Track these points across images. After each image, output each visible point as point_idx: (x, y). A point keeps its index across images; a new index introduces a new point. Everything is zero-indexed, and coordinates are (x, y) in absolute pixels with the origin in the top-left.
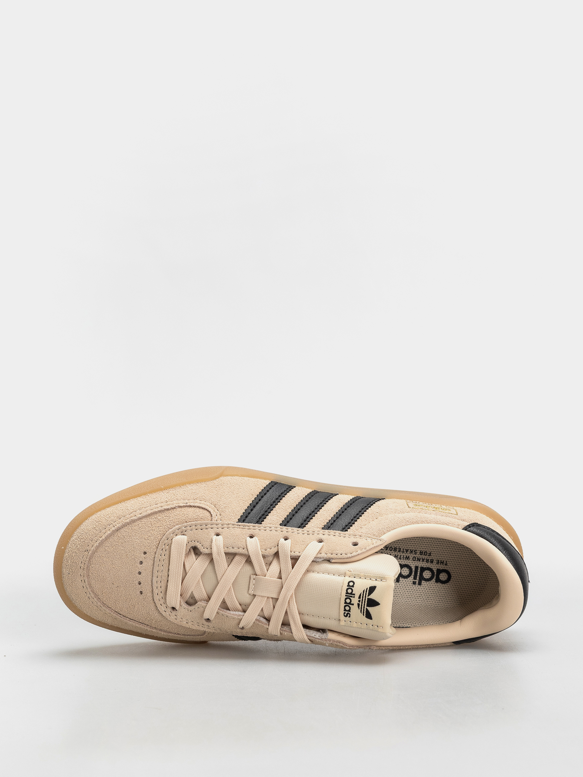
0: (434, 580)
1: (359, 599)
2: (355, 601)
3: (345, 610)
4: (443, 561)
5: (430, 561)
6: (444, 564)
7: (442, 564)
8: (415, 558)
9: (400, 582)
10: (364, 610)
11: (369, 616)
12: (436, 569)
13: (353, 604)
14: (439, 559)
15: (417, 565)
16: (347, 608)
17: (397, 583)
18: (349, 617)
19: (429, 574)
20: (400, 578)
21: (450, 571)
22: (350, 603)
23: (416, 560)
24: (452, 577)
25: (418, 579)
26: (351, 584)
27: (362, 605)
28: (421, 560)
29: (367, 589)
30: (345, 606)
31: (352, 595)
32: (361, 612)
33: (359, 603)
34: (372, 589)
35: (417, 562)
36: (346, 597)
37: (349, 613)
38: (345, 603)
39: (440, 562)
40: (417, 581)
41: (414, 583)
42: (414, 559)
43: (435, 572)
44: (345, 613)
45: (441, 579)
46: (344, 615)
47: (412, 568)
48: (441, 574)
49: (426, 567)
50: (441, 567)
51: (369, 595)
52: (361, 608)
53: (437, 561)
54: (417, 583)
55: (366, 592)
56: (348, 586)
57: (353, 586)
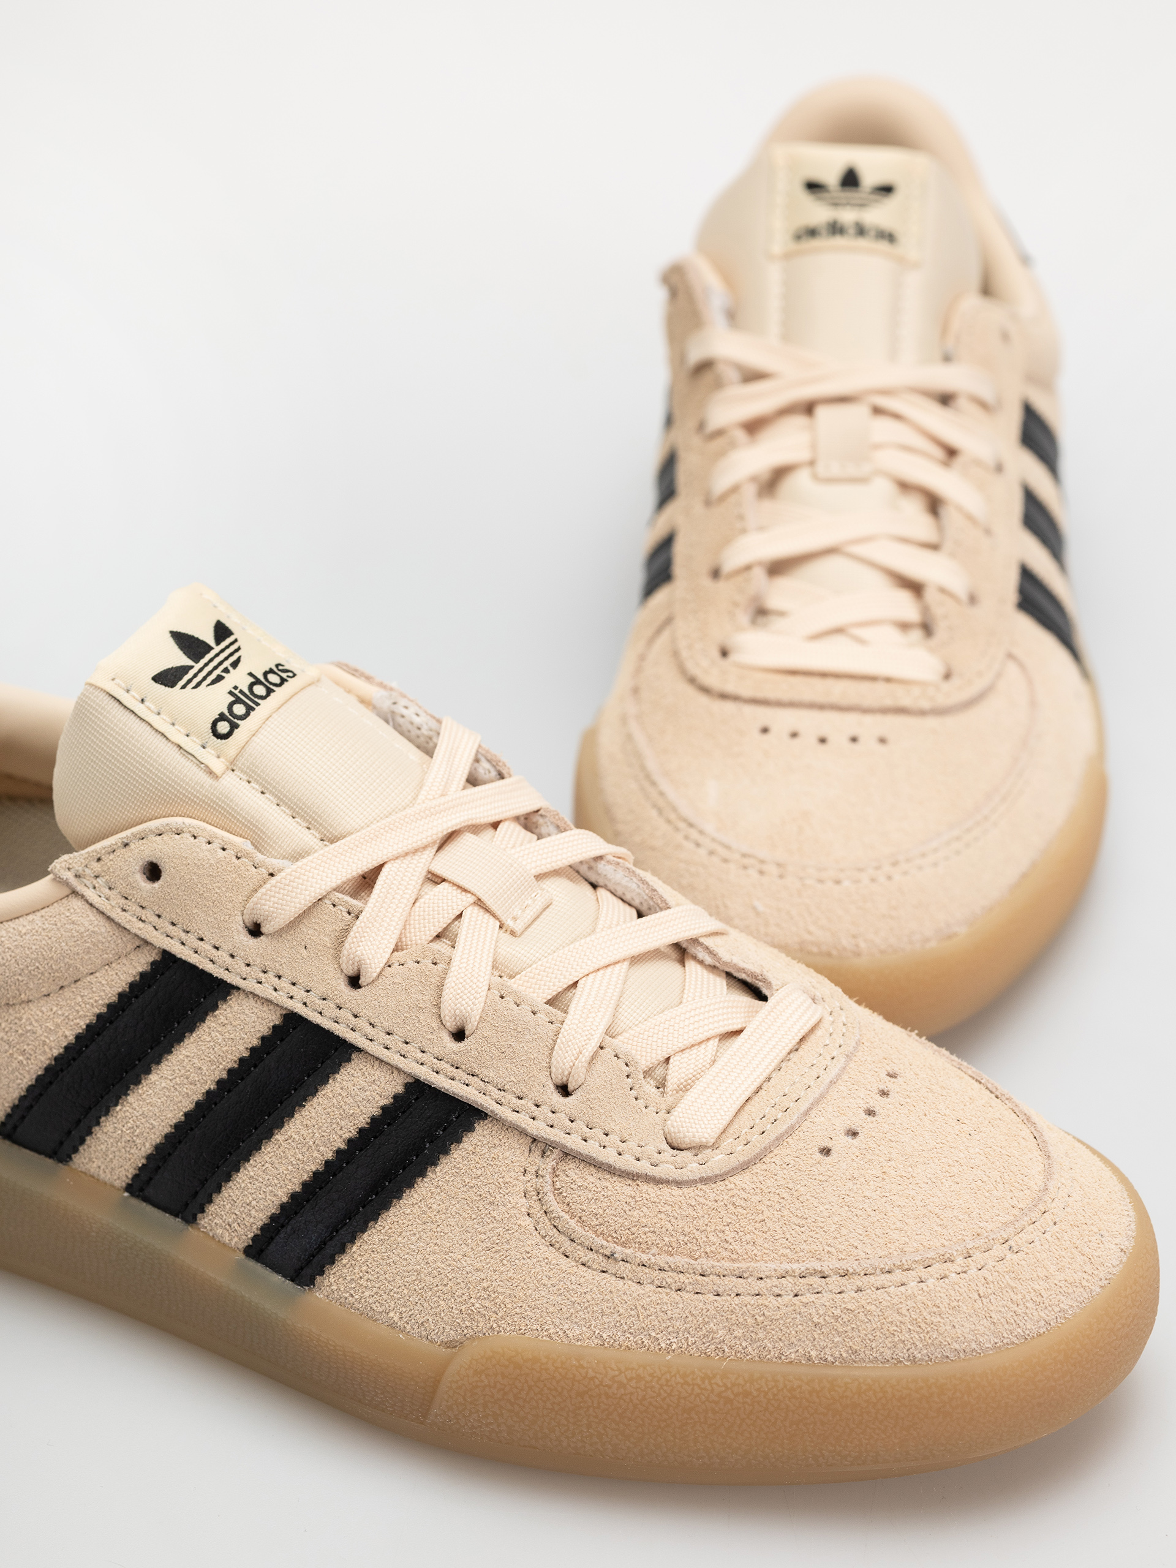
1: (223, 674)
2: (238, 679)
3: (284, 681)
10: (228, 646)
11: (222, 631)
13: (251, 675)
16: (273, 678)
22: (257, 682)
26: (223, 728)
27: (226, 658)
29: (184, 687)
30: (277, 685)
31: (239, 695)
32: (239, 648)
33: (230, 668)
34: (168, 678)
36: (259, 702)
37: (274, 667)
38: (274, 692)
44: (289, 677)
51: (185, 669)
52: (232, 654)
55: (190, 681)
56: (237, 726)
57: (222, 717)
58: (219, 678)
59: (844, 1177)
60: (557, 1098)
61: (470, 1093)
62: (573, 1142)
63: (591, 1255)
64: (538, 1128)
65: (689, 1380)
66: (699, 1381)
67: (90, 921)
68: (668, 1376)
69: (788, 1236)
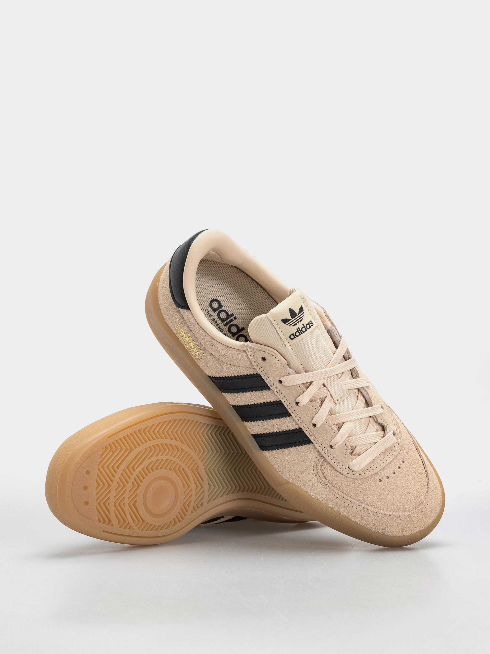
0: (222, 309)
1: (297, 323)
2: (300, 325)
3: (310, 327)
4: (207, 313)
5: (214, 321)
6: (208, 311)
7: (209, 313)
8: (220, 331)
9: (242, 327)
10: (301, 315)
11: (301, 309)
12: (216, 313)
13: (303, 325)
14: (208, 317)
15: (224, 326)
16: (308, 326)
17: (245, 328)
18: (311, 321)
19: (222, 315)
20: (240, 329)
21: (209, 304)
22: (304, 327)
23: (221, 329)
24: (211, 299)
25: (231, 318)
26: (292, 337)
27: (299, 319)
28: (218, 326)
29: (287, 324)
30: (308, 329)
31: (299, 330)
32: (303, 316)
33: (299, 322)
34: (285, 321)
35: (222, 327)
36: (303, 333)
37: (309, 323)
38: (307, 330)
39: (209, 315)
40: (232, 318)
41: (235, 318)
42: (222, 330)
43: (217, 312)
44: (312, 326)
45: (218, 305)
46: (313, 325)
47: (228, 327)
48: (216, 308)
49: (220, 320)
50: (211, 311)
51: (290, 320)
52: (301, 318)
53: (210, 317)
54: (234, 316)
55: (289, 323)
56: (295, 338)
57: (293, 335)
58: (296, 324)
59: (382, 488)
60: (329, 448)
61: (311, 439)
62: (328, 459)
63: (322, 481)
64: (323, 453)
65: (332, 515)
66: (333, 516)
67: (246, 359)
68: (328, 512)
69: (364, 497)
